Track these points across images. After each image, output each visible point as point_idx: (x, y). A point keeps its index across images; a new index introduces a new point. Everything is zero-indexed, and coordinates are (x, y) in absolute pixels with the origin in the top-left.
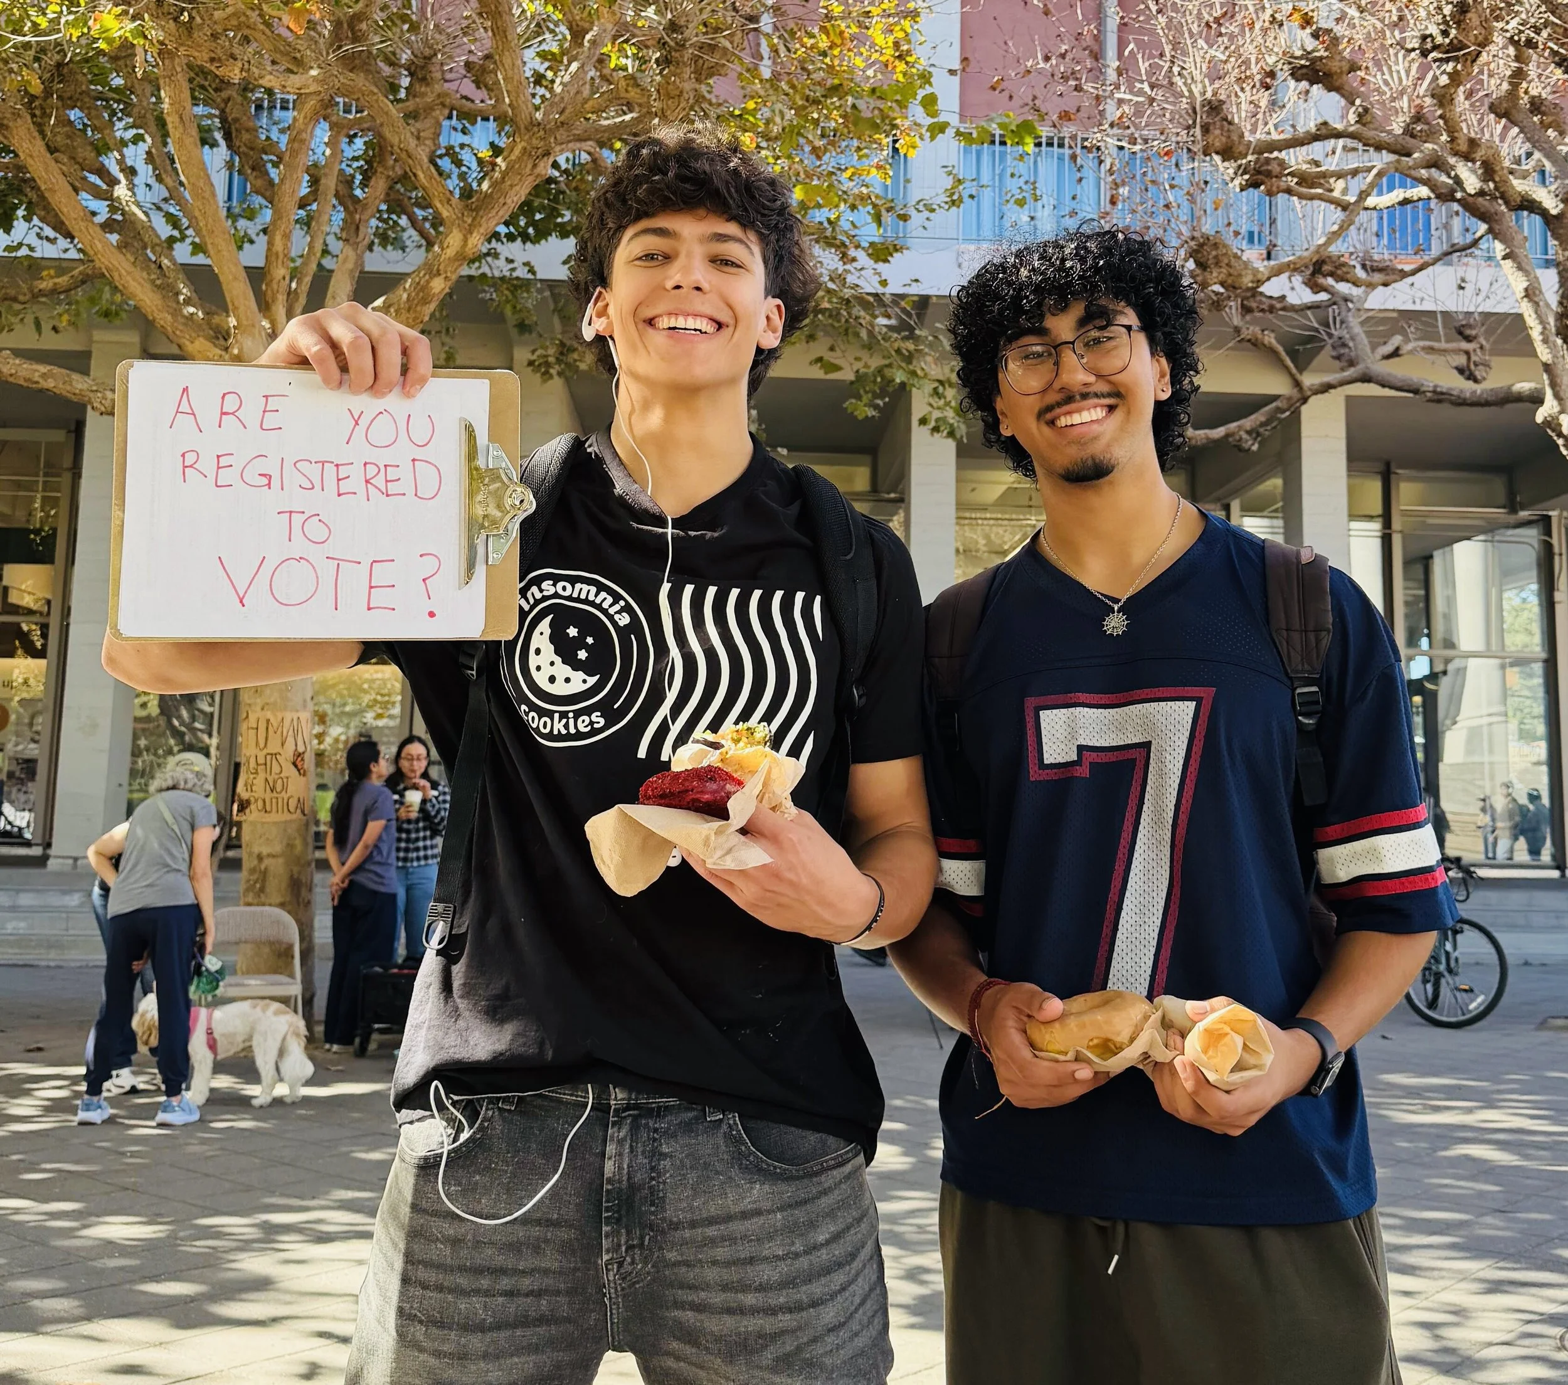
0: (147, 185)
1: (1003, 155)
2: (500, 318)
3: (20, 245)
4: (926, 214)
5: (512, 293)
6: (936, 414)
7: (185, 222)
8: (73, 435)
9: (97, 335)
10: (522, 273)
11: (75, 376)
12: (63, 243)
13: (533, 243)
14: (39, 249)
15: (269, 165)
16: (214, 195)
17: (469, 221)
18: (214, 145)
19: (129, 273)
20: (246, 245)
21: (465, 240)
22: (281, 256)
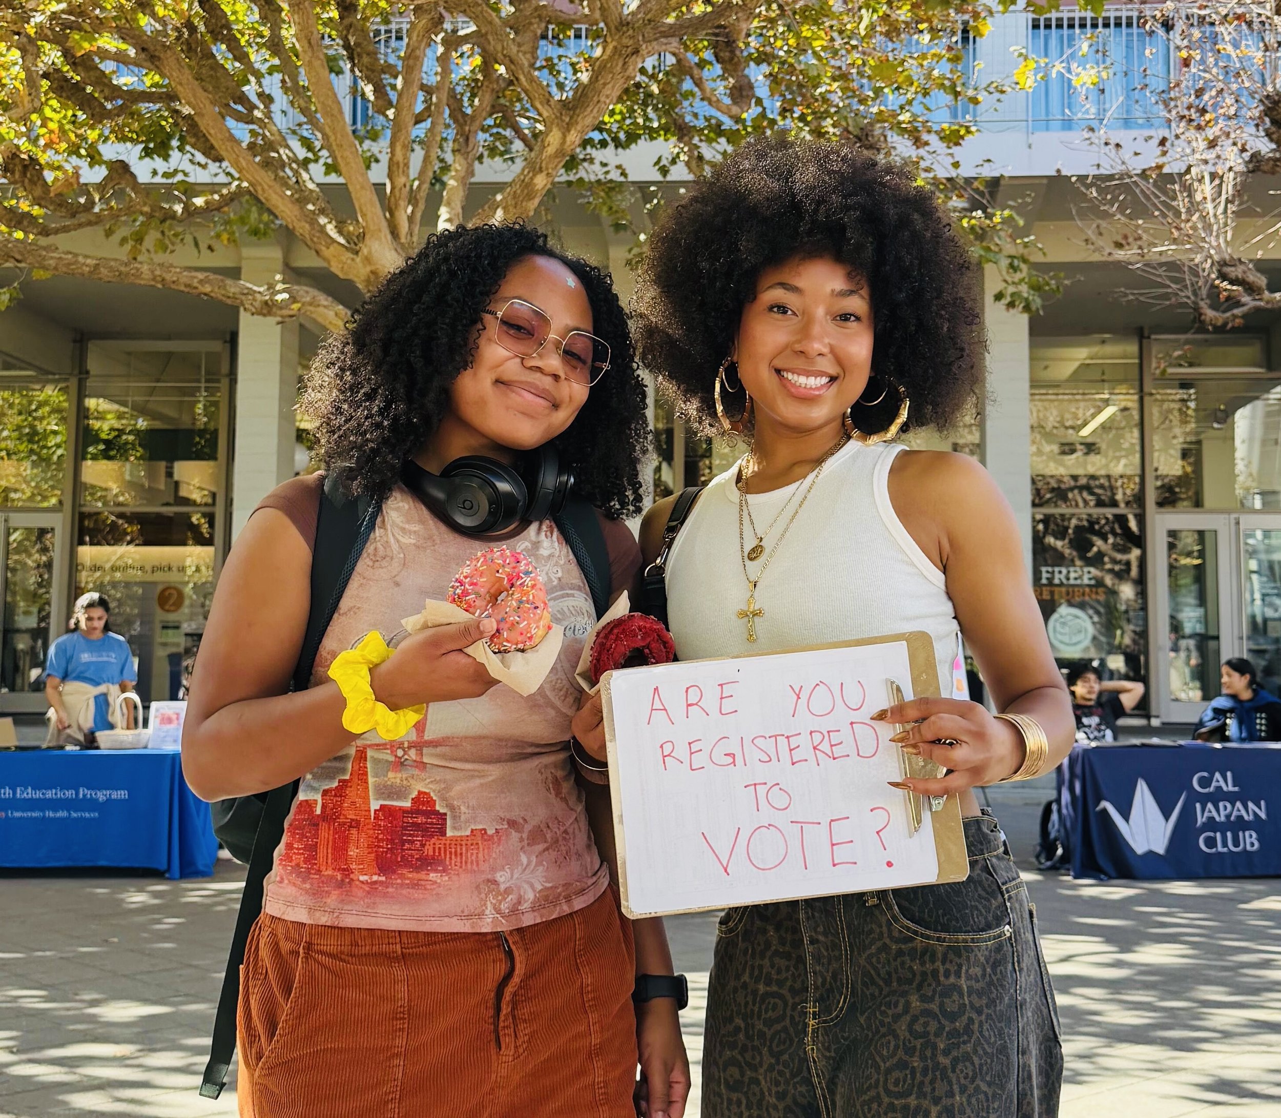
0: (283, 112)
1: (1071, 38)
2: (596, 219)
3: (176, 171)
4: (997, 95)
5: (607, 193)
6: (1011, 289)
7: (318, 145)
8: (228, 345)
9: (246, 252)
10: (615, 175)
11: (229, 282)
12: (213, 167)
13: (623, 148)
14: (192, 174)
15: (388, 88)
16: (341, 112)
17: (567, 119)
18: (339, 72)
19: (270, 187)
20: (373, 165)
21: (564, 137)
22: (401, 165)
